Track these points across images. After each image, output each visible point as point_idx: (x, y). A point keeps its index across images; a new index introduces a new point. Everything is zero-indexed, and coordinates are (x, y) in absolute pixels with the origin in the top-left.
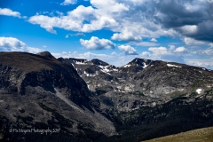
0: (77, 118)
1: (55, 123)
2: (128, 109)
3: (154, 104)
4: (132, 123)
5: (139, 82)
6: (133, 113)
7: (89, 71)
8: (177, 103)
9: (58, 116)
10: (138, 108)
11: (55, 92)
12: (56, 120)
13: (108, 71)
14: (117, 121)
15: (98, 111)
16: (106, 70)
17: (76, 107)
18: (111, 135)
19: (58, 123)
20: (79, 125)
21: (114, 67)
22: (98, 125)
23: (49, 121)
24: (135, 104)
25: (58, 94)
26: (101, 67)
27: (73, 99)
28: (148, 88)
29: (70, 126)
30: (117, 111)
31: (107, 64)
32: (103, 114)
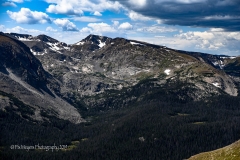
0: (39, 104)
1: (14, 110)
2: (91, 93)
3: (120, 87)
4: (98, 108)
5: (98, 62)
6: (97, 97)
7: (37, 49)
8: (148, 86)
9: (16, 102)
10: (102, 91)
11: (8, 74)
12: (15, 107)
13: (58, 49)
14: (80, 107)
15: (59, 95)
16: (55, 48)
17: (34, 92)
18: (79, 122)
19: (18, 110)
20: (42, 111)
21: (65, 45)
22: (62, 111)
23: (7, 108)
24: (99, 87)
25: (12, 76)
26: (50, 44)
27: (31, 81)
28: (109, 69)
29: (32, 113)
30: (79, 95)
31: (57, 41)
32: (65, 99)
